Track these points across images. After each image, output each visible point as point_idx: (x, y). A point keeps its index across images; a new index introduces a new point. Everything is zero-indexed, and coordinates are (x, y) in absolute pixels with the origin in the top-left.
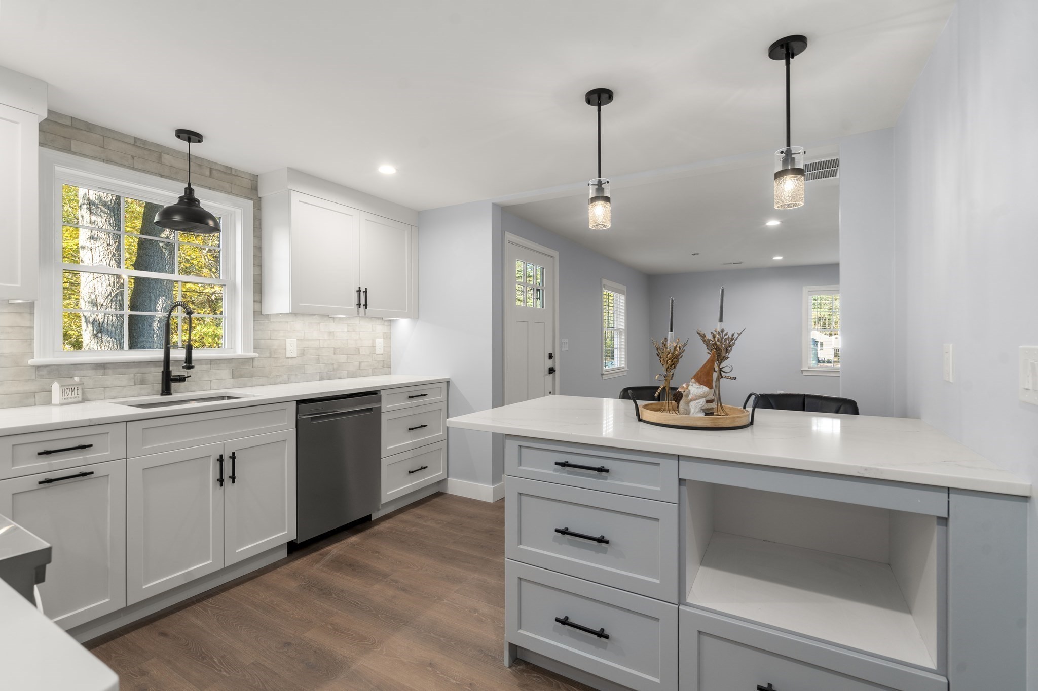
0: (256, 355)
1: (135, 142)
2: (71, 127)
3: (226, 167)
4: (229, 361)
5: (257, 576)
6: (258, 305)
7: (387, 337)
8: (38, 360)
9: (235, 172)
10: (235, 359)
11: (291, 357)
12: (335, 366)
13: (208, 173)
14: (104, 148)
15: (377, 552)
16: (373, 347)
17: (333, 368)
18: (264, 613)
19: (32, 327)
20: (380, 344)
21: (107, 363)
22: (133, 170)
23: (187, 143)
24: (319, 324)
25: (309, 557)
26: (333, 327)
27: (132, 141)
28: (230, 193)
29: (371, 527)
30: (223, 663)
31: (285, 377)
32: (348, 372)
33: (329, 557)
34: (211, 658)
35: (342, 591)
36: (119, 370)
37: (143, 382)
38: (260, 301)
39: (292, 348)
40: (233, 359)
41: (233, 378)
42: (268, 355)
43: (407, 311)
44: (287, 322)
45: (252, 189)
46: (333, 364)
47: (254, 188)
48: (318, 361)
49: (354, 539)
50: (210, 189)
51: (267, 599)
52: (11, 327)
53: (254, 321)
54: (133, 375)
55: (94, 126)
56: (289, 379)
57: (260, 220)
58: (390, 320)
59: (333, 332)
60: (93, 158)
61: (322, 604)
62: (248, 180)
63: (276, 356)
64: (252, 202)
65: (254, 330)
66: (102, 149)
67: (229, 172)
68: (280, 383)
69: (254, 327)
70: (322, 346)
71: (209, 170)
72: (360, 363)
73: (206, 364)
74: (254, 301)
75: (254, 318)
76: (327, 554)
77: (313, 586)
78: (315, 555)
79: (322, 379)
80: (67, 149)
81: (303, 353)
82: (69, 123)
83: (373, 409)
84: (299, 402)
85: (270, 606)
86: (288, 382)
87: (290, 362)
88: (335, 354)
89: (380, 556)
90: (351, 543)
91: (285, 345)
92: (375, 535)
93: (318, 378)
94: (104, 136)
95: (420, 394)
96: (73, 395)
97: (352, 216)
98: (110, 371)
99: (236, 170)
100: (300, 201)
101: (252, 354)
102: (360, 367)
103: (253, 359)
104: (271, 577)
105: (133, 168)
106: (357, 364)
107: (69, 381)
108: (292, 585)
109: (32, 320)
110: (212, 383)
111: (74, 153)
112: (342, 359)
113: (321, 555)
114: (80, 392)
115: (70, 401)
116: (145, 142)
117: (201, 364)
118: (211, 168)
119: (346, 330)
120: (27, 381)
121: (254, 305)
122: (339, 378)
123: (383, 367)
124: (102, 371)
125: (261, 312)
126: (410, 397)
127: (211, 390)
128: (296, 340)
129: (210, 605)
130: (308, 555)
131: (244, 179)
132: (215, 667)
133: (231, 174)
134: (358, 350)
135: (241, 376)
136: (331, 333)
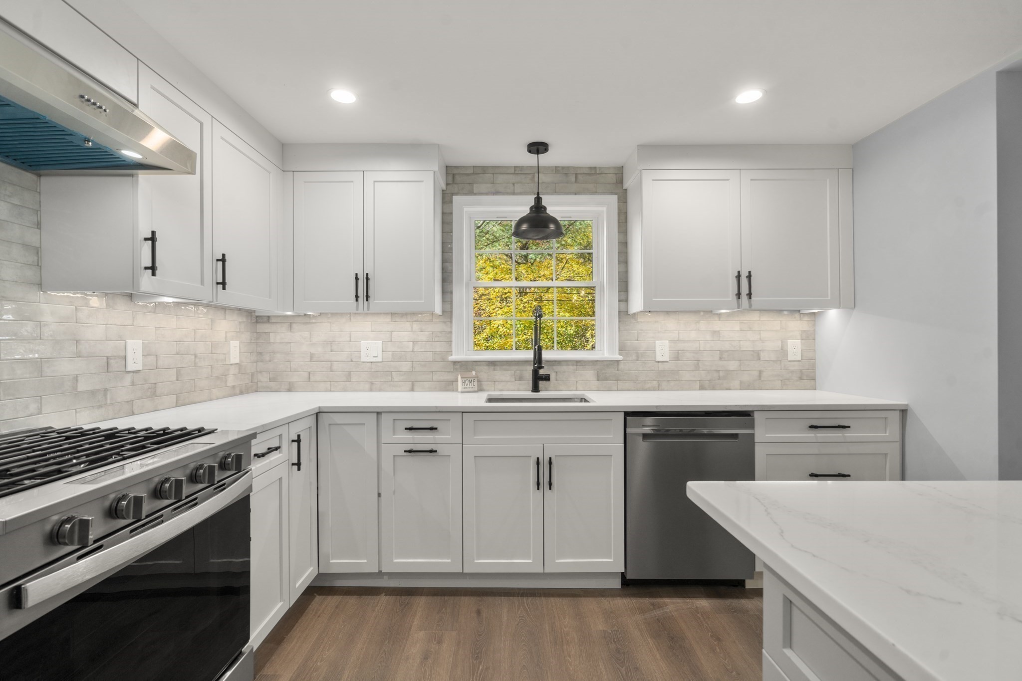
0: (620, 358)
1: (515, 170)
2: (474, 174)
3: (591, 168)
4: (594, 362)
5: (580, 596)
6: (623, 304)
7: (809, 337)
8: (454, 357)
9: (600, 170)
10: (600, 361)
11: (662, 360)
12: (721, 374)
13: (573, 179)
14: (493, 183)
15: (719, 639)
16: (783, 351)
17: (719, 376)
18: (551, 643)
19: (451, 332)
20: (795, 348)
21: (496, 361)
22: (513, 195)
23: (537, 155)
24: (698, 322)
25: (640, 600)
26: (717, 325)
27: (513, 171)
28: (595, 193)
29: (737, 597)
30: (481, 676)
31: (655, 383)
32: (741, 383)
33: (658, 612)
34: (480, 663)
35: (637, 669)
36: (505, 367)
37: (521, 379)
38: (626, 300)
39: (662, 350)
40: (597, 361)
41: (598, 380)
42: (634, 357)
43: (829, 298)
44: (658, 322)
45: (617, 182)
46: (718, 371)
47: (620, 181)
48: (697, 367)
49: (703, 603)
50: (576, 194)
51: (566, 628)
52: (441, 332)
53: (619, 321)
54: (514, 372)
55: (487, 167)
56: (659, 385)
57: (626, 213)
58: (814, 314)
59: (719, 332)
60: (487, 194)
61: (604, 672)
62: (612, 175)
63: (643, 360)
64: (617, 196)
65: (619, 331)
66: (492, 184)
67: (593, 172)
68: (649, 389)
69: (619, 328)
70: (702, 349)
71: (574, 176)
72: (760, 372)
73: (573, 365)
74: (620, 301)
75: (619, 318)
76: (660, 607)
77: (614, 641)
78: (647, 601)
79: (702, 388)
80: (471, 193)
81: (677, 356)
82: (471, 171)
83: (739, 436)
84: (627, 414)
85: (562, 638)
86: (658, 388)
87: (661, 366)
88: (721, 359)
89: (717, 647)
90: (697, 607)
91: (655, 347)
92: (735, 611)
93: (698, 386)
94: (493, 174)
95: (837, 425)
96: (471, 386)
97: (728, 180)
98: (498, 368)
99: (600, 168)
100: (653, 180)
101: (617, 357)
102: (760, 376)
103: (618, 361)
104: (590, 605)
105: (514, 194)
106: (756, 373)
107: (468, 374)
108: (598, 625)
109: (451, 327)
110: (578, 384)
111: (475, 194)
112: (732, 365)
113: (653, 604)
114: (476, 383)
115: (468, 390)
116: (521, 168)
117: (568, 365)
118: (576, 174)
119: (737, 328)
120: (449, 372)
121: (619, 304)
122: (727, 389)
123: (801, 379)
124: (493, 367)
125: (627, 311)
126: (812, 427)
127: (576, 390)
128: (668, 341)
129: (526, 604)
130: (640, 597)
131: (609, 175)
132: (473, 675)
133: (596, 173)
134: (757, 355)
135: (606, 379)
136: (716, 333)
